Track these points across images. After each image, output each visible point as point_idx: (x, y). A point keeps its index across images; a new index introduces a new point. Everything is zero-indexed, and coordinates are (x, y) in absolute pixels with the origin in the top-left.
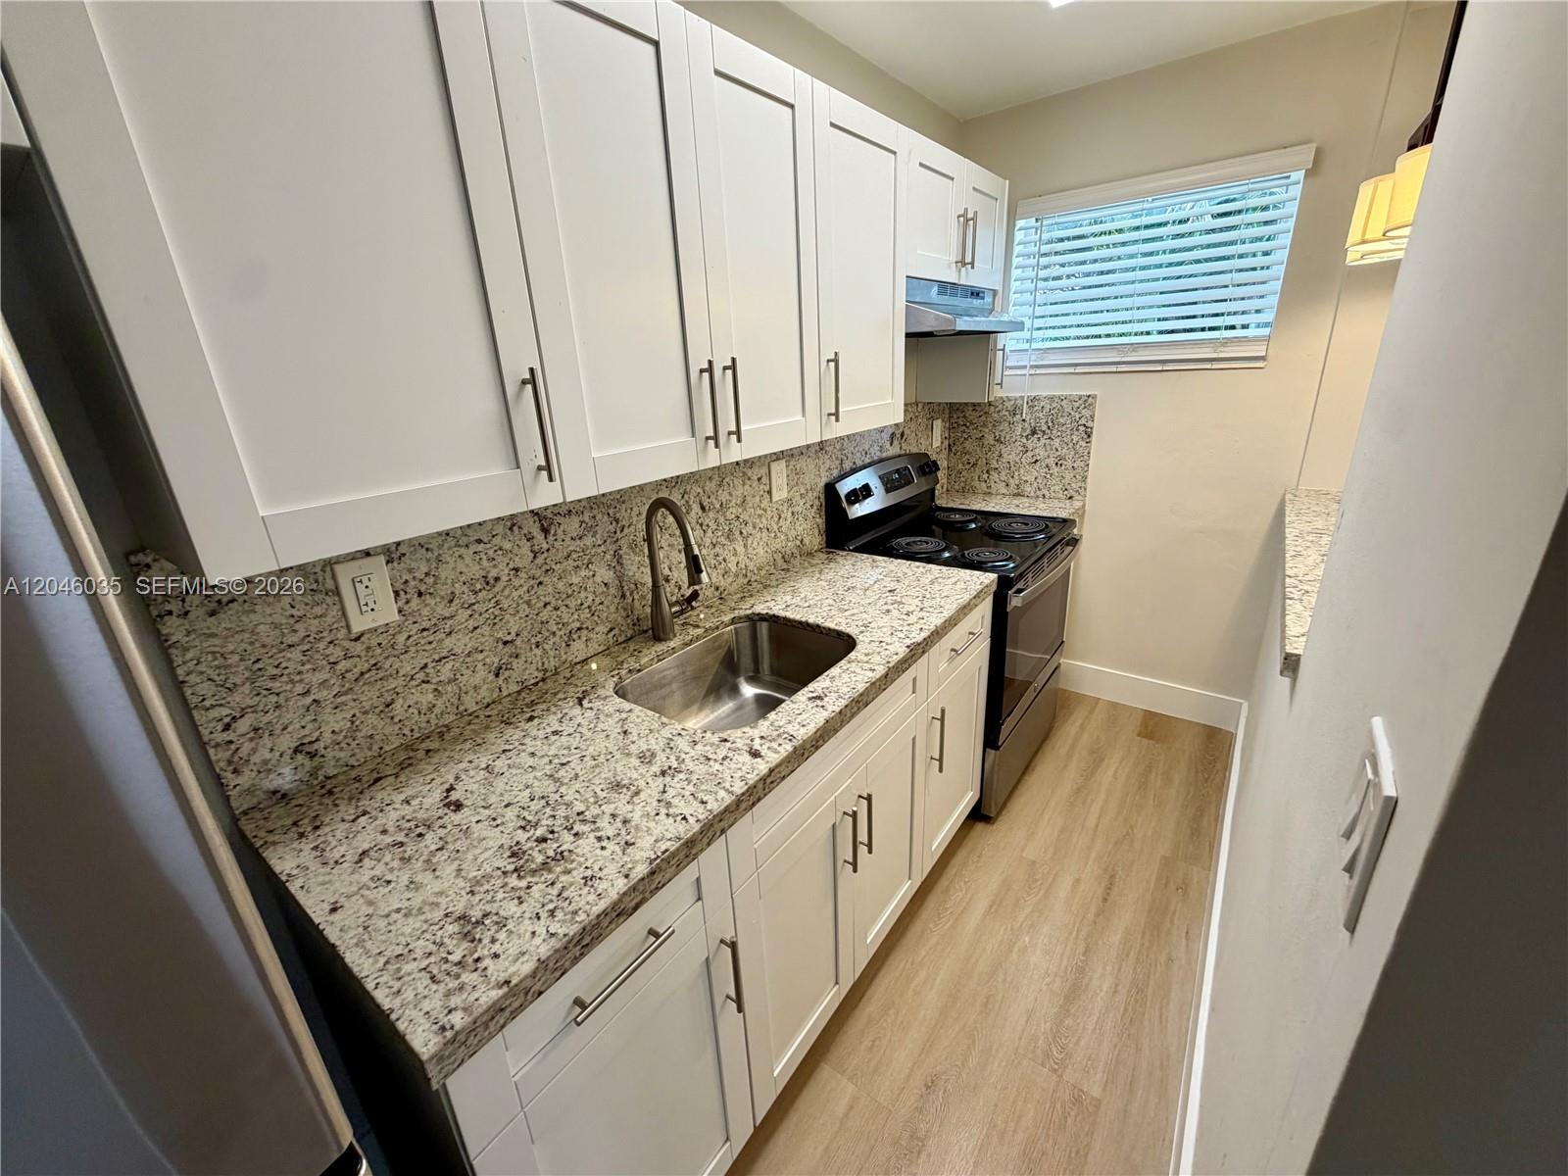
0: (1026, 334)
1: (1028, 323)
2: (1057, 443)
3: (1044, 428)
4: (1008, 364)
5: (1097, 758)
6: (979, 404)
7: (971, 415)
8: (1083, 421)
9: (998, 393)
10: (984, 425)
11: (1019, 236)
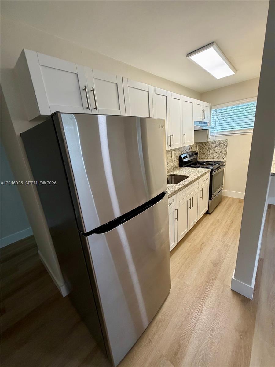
0: (214, 129)
1: (214, 127)
2: (220, 149)
3: (218, 146)
4: (211, 135)
5: (230, 206)
6: (205, 142)
7: (204, 144)
8: (225, 144)
9: (209, 140)
10: (206, 146)
11: (212, 112)
